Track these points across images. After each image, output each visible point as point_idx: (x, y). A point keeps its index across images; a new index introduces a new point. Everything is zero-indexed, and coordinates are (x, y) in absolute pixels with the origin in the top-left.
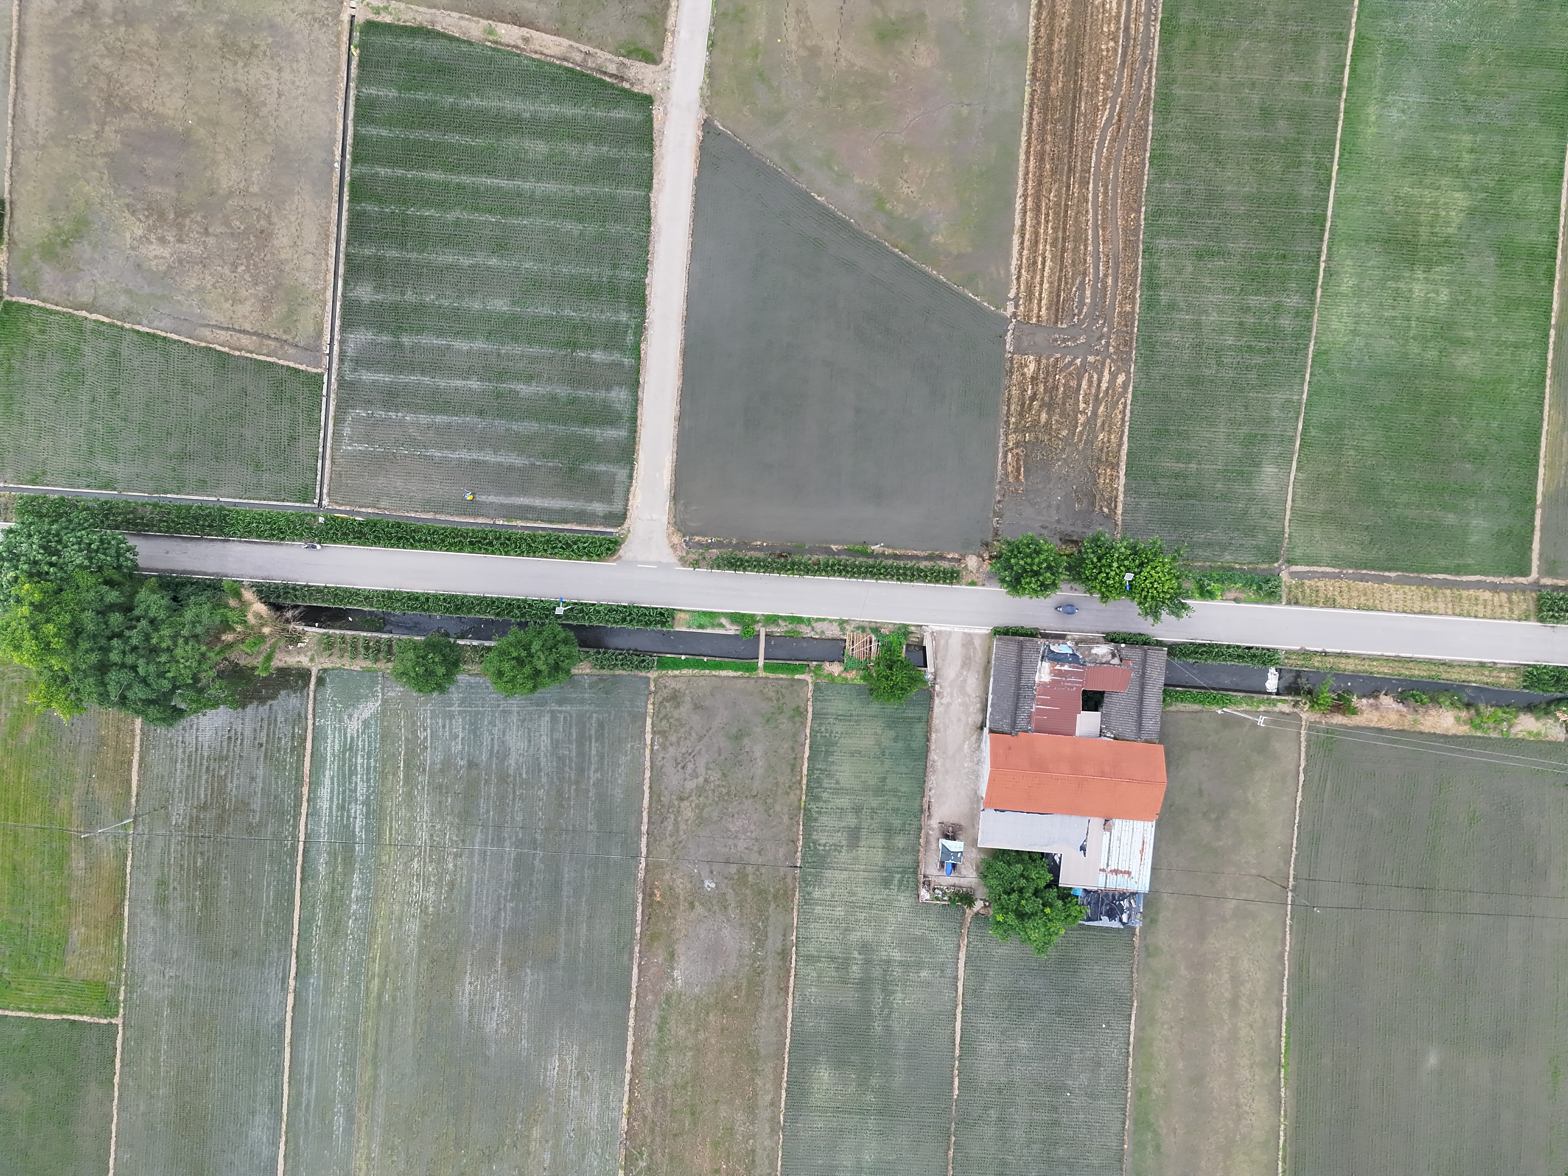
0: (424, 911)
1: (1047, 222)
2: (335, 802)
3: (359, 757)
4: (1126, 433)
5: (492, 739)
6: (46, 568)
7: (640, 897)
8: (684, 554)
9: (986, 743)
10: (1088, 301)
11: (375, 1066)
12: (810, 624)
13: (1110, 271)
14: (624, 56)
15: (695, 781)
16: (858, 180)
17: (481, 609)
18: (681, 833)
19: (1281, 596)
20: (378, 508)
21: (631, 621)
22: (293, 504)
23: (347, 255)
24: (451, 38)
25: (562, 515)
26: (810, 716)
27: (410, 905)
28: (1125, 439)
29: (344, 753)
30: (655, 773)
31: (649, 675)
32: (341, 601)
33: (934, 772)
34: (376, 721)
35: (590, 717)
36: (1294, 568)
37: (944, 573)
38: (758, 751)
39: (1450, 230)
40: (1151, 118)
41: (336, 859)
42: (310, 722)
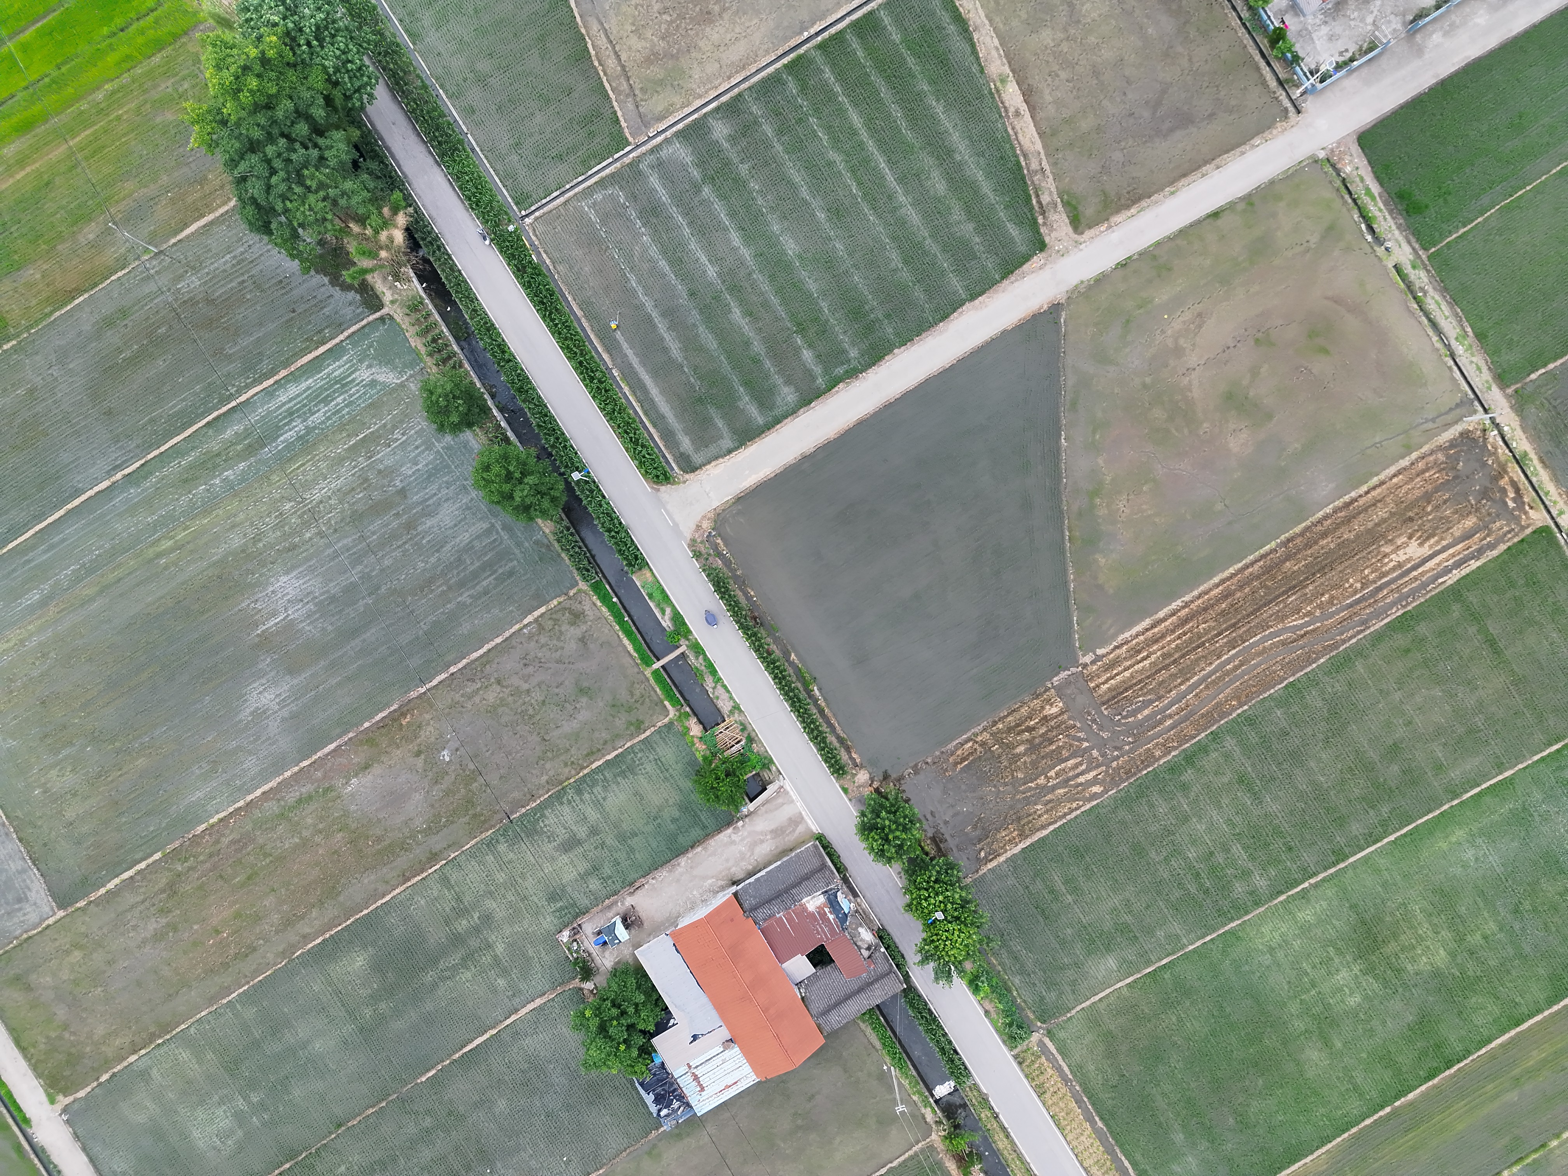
0: (256, 540)
1: (1179, 638)
2: (291, 405)
3: (342, 397)
4: (1056, 826)
5: (435, 494)
6: (302, 42)
7: (395, 707)
8: (699, 540)
9: (724, 896)
10: (1140, 717)
11: (101, 592)
12: (716, 683)
13: (1176, 717)
14: (1062, 201)
15: (521, 683)
16: (1100, 461)
17: (534, 409)
18: (471, 702)
19: (1016, 1047)
20: (554, 267)
21: (613, 537)
22: (508, 196)
23: (740, 95)
24: (974, 52)
25: (658, 420)
26: (643, 736)
27: (252, 524)
28: (1051, 828)
29: (336, 383)
30: (504, 645)
31: (580, 582)
32: (457, 292)
33: (670, 871)
34: (381, 390)
35: (511, 560)
36: (1047, 1040)
37: (836, 762)
38: (584, 715)
39: (1409, 967)
40: (1322, 660)
41: (245, 438)
42: (341, 337)
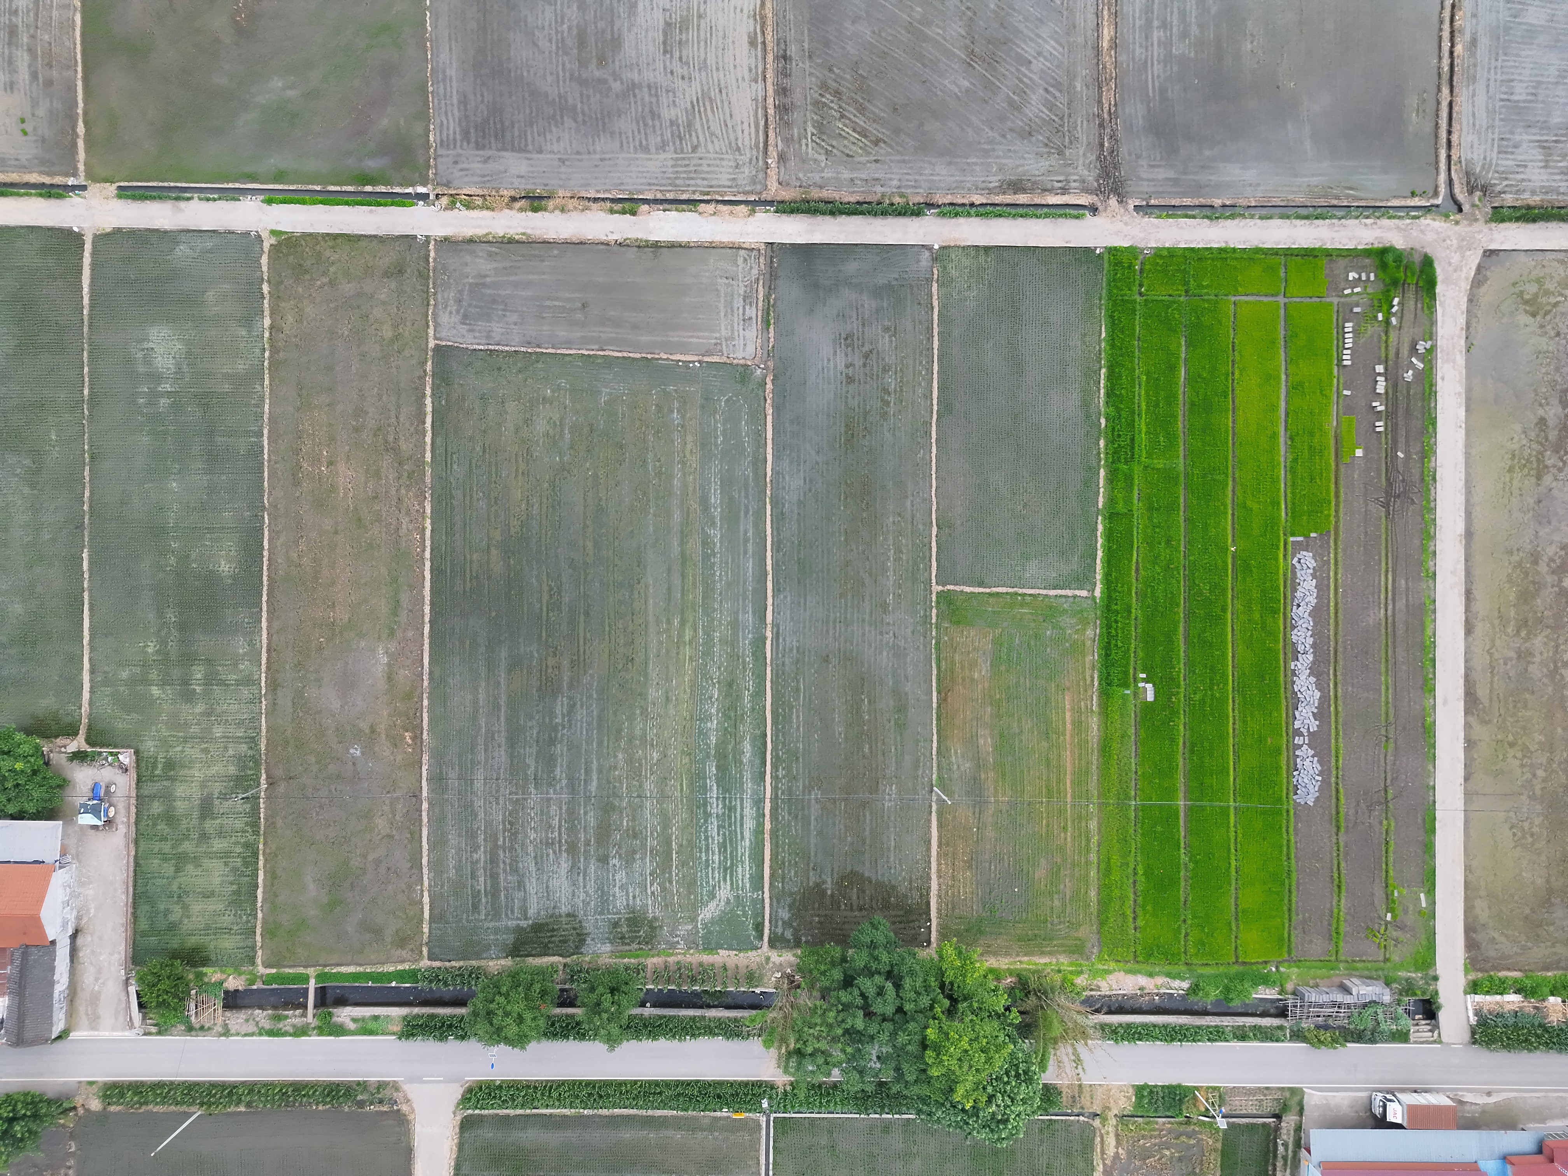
0: (644, 712)
3: (718, 861)
5: (585, 887)
7: (425, 736)
8: (396, 1092)
12: (260, 1029)
15: (376, 856)
18: (387, 802)
20: (709, 1118)
22: (795, 1115)
26: (259, 931)
29: (732, 863)
30: (416, 864)
31: (429, 963)
34: (702, 899)
35: (487, 915)
38: (312, 891)
41: (734, 758)
42: (767, 895)
